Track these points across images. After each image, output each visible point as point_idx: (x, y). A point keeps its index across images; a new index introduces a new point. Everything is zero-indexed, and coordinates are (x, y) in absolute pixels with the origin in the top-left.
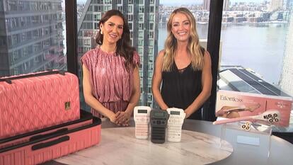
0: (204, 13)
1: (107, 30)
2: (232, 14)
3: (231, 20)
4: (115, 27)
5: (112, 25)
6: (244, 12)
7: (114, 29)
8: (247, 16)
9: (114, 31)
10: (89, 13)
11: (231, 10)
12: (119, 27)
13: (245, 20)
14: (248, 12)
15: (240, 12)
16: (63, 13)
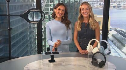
0: (101, 4)
1: (58, 12)
2: (115, 4)
3: (114, 7)
4: (61, 10)
5: (60, 9)
6: (121, 3)
7: (61, 11)
8: (122, 5)
9: (61, 12)
10: (47, 3)
11: (114, 2)
12: (63, 10)
13: (121, 7)
14: (122, 3)
15: (118, 3)
16: (35, 4)
